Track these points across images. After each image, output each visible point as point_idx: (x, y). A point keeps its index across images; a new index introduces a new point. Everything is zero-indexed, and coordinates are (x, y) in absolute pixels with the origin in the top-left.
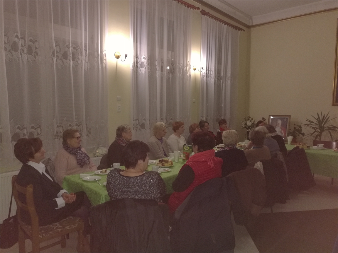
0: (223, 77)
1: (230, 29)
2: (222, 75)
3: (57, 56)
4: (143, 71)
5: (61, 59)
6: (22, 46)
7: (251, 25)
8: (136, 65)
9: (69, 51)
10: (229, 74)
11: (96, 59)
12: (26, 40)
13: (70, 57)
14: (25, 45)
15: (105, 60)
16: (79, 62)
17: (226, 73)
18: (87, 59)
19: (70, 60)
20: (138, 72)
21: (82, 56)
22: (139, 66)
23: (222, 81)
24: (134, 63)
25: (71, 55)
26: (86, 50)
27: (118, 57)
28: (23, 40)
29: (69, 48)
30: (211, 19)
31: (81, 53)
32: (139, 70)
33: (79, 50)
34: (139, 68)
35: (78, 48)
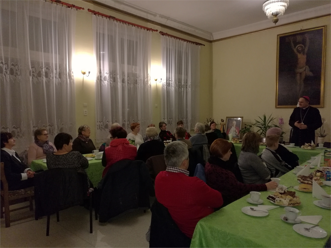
0: (184, 85)
1: (190, 44)
2: (183, 84)
3: (33, 75)
4: (106, 83)
5: (36, 77)
6: (6, 69)
7: (212, 40)
8: (100, 79)
9: (42, 71)
10: (189, 83)
11: (65, 76)
12: (9, 65)
13: (43, 75)
14: (8, 69)
15: (73, 76)
16: (51, 79)
17: (187, 83)
18: (58, 76)
19: (43, 78)
20: (102, 84)
21: (53, 74)
22: (102, 79)
23: (183, 89)
24: (98, 77)
25: (44, 74)
26: (56, 69)
27: (84, 73)
28: (7, 65)
29: (42, 69)
30: (170, 38)
31: (52, 72)
32: (102, 82)
33: (51, 69)
34: (103, 81)
35: (50, 68)
